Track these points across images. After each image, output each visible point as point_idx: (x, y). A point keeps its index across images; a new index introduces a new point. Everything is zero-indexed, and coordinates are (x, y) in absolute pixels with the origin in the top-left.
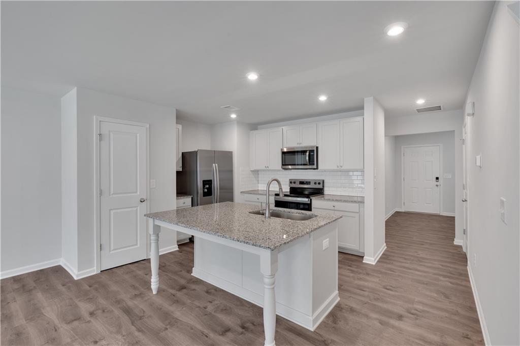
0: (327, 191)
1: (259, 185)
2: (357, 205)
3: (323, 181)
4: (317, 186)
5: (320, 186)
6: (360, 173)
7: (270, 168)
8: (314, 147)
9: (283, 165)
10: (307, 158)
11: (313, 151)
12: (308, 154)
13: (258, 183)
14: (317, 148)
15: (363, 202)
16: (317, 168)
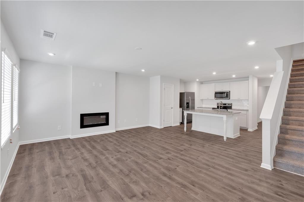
0: (233, 107)
1: (203, 105)
2: (246, 112)
3: (232, 104)
4: (229, 106)
5: (231, 106)
6: (247, 101)
7: (209, 99)
8: (228, 91)
9: (215, 97)
10: (226, 95)
11: (228, 93)
12: (226, 93)
13: (203, 104)
14: (230, 91)
15: (248, 111)
16: (230, 99)
